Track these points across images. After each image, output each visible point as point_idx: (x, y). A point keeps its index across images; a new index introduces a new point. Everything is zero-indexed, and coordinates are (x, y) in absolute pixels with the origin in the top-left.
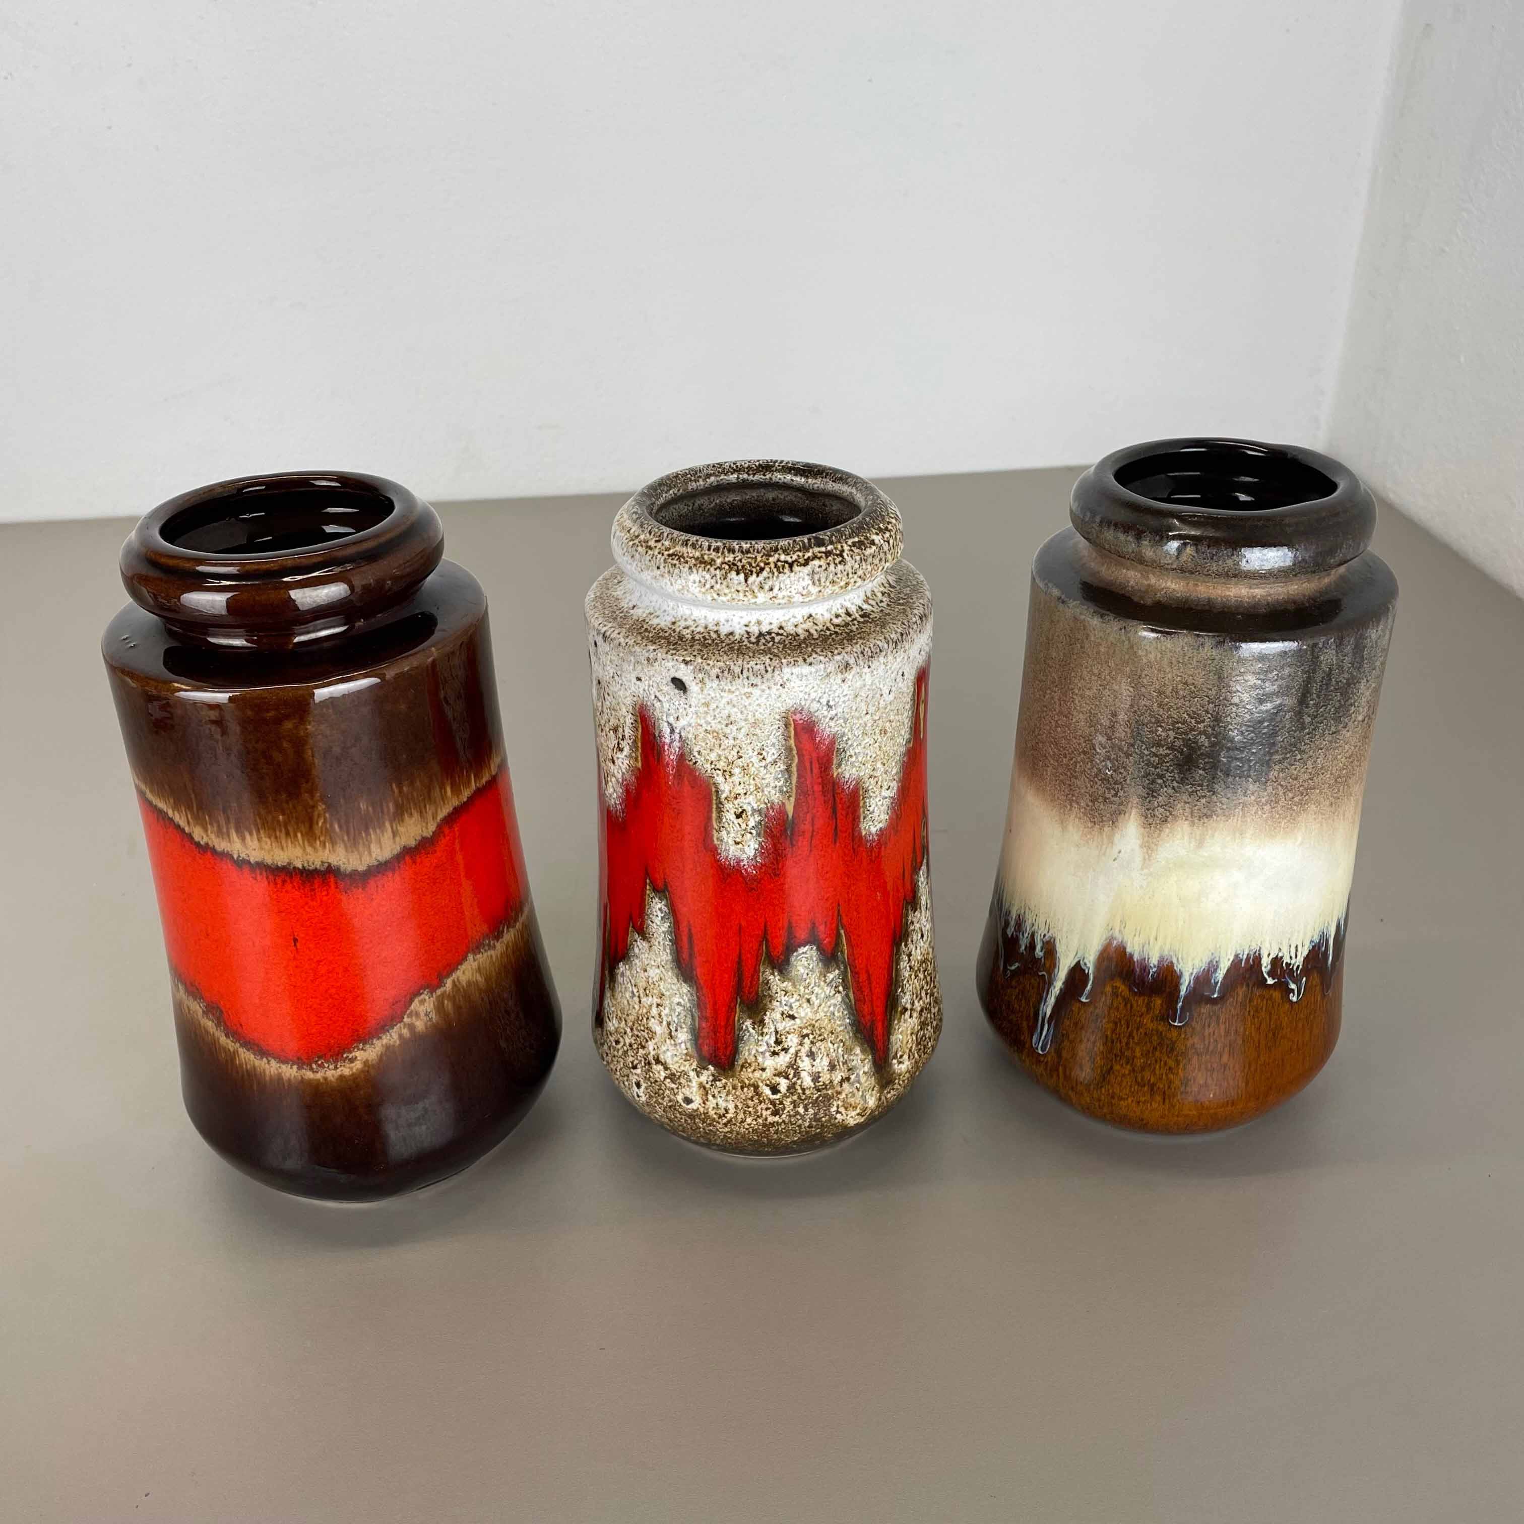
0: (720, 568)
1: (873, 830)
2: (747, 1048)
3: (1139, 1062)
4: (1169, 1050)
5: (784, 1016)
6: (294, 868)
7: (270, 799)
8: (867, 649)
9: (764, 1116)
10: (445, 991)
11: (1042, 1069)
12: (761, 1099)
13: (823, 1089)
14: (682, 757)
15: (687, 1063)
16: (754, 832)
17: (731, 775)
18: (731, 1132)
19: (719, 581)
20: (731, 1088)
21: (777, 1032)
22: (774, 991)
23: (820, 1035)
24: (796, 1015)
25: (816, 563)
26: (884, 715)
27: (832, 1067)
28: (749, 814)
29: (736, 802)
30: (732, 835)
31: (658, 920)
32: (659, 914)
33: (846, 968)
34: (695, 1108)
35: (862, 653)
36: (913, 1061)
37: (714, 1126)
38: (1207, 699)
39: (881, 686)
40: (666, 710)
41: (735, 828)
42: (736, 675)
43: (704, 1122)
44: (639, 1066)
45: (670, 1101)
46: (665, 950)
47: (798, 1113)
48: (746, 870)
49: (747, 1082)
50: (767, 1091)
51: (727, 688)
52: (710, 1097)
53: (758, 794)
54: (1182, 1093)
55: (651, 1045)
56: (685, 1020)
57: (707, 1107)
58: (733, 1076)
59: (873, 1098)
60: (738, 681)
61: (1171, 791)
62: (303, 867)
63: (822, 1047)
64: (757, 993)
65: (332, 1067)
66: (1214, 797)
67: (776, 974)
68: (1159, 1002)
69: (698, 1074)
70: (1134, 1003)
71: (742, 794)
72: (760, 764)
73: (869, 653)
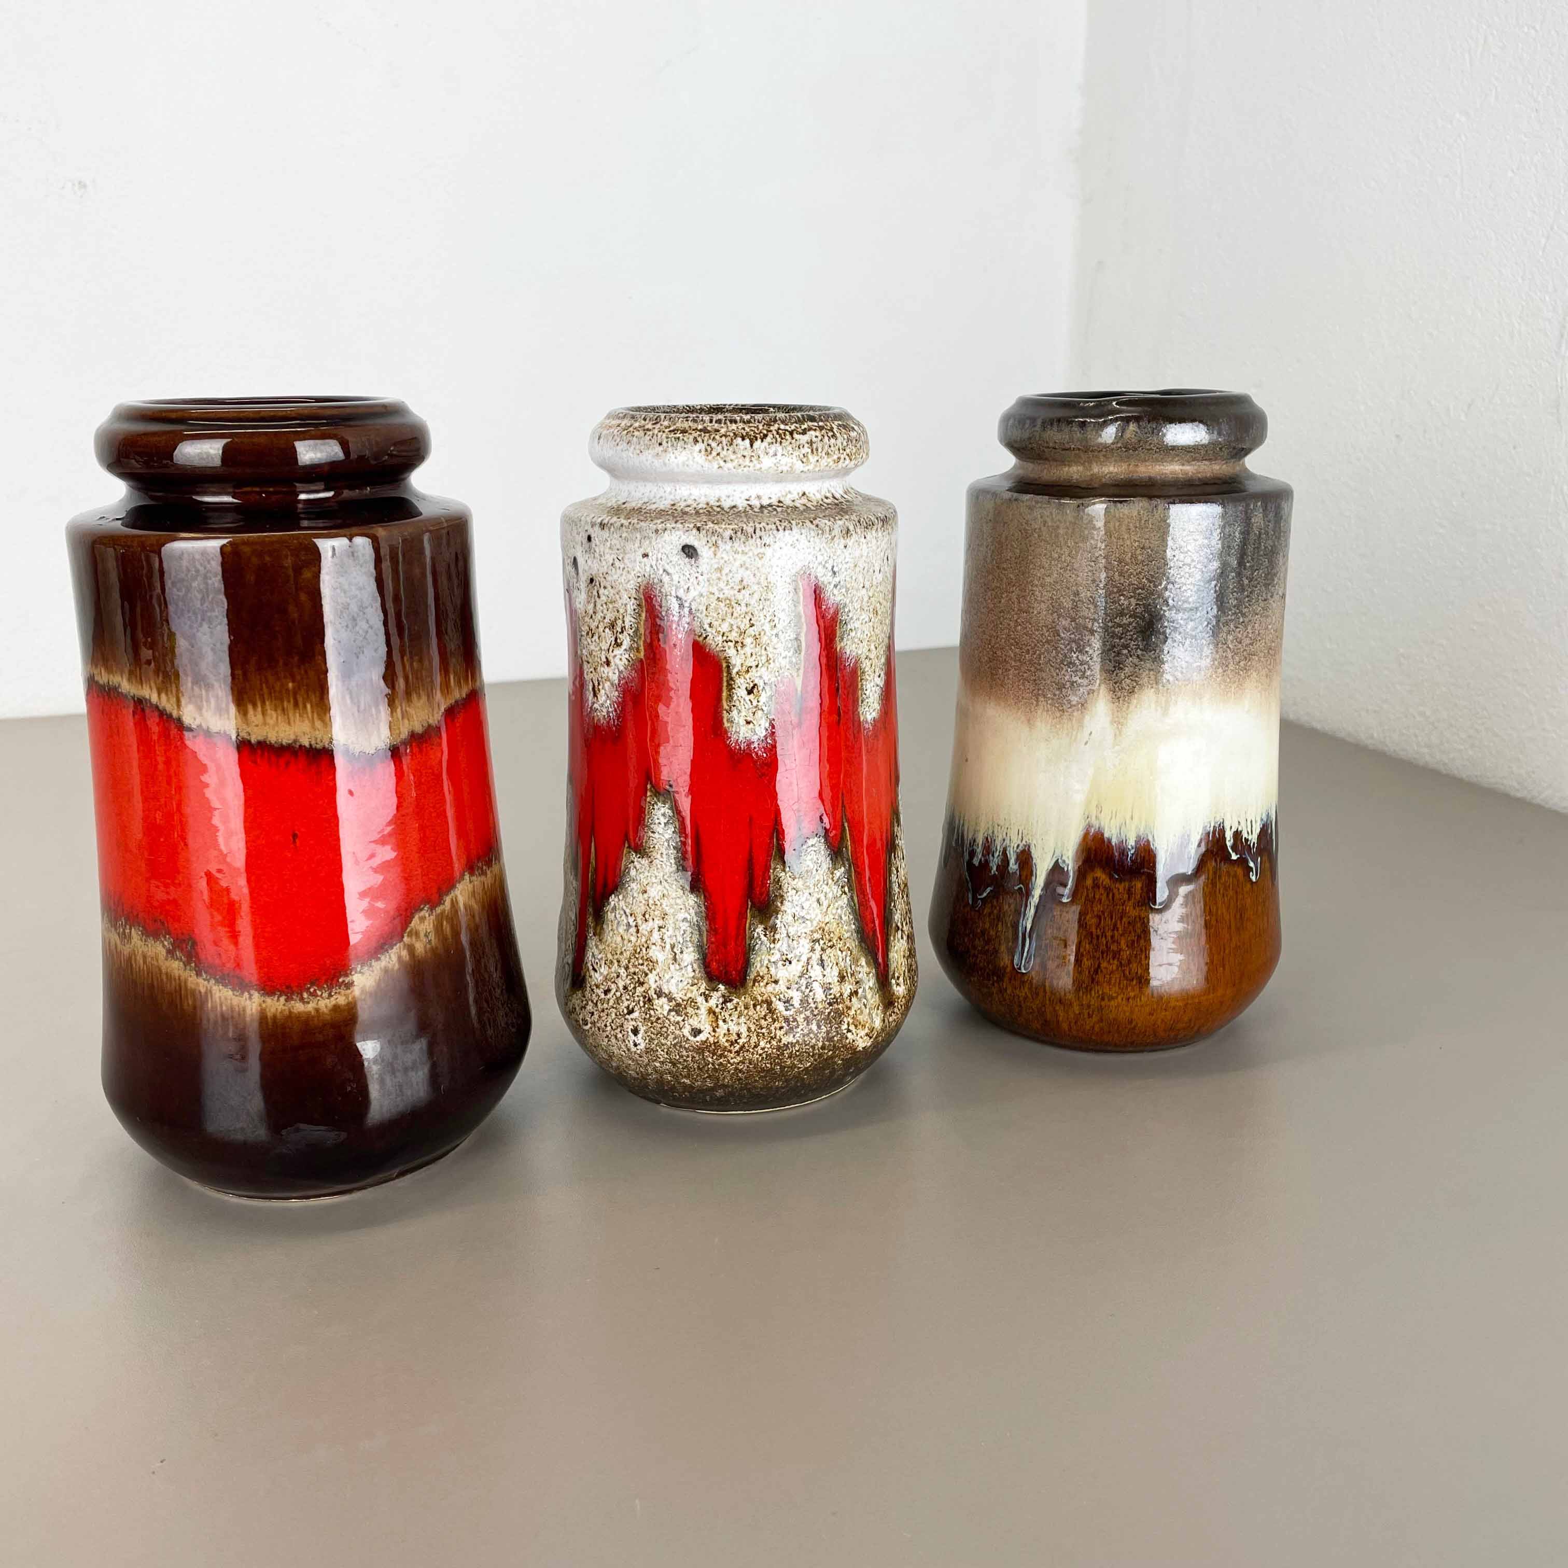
0: (726, 436)
1: (869, 718)
2: (759, 959)
3: (1126, 953)
5: (796, 918)
6: (300, 746)
7: (281, 663)
8: (862, 520)
9: (778, 1037)
10: (444, 911)
11: (1026, 990)
12: (775, 1016)
13: (834, 1003)
14: (691, 633)
15: (694, 988)
16: (765, 708)
17: (743, 645)
18: (742, 1062)
19: (726, 448)
20: (743, 1008)
21: (789, 938)
22: (785, 890)
23: (830, 941)
24: (807, 917)
25: (812, 432)
26: (876, 595)
27: (842, 978)
28: (760, 689)
29: (747, 676)
30: (743, 714)
31: (659, 829)
32: (662, 820)
33: (850, 866)
34: (704, 1039)
35: (859, 522)
36: (907, 987)
37: (725, 1057)
40: (675, 582)
41: (746, 706)
42: (750, 535)
43: (713, 1055)
44: (636, 1009)
45: (675, 1038)
46: (668, 861)
47: (811, 1031)
48: (757, 754)
49: (760, 998)
50: (780, 1007)
51: (740, 550)
52: (721, 1023)
53: (770, 666)
55: (652, 977)
56: (691, 937)
57: (717, 1035)
58: (745, 994)
59: (879, 1018)
60: (751, 541)
61: (1136, 661)
62: (311, 745)
63: (832, 955)
64: (768, 894)
65: (325, 995)
67: (787, 870)
68: (1139, 885)
69: (707, 998)
70: (1115, 891)
71: (754, 667)
72: (772, 633)
73: (865, 524)
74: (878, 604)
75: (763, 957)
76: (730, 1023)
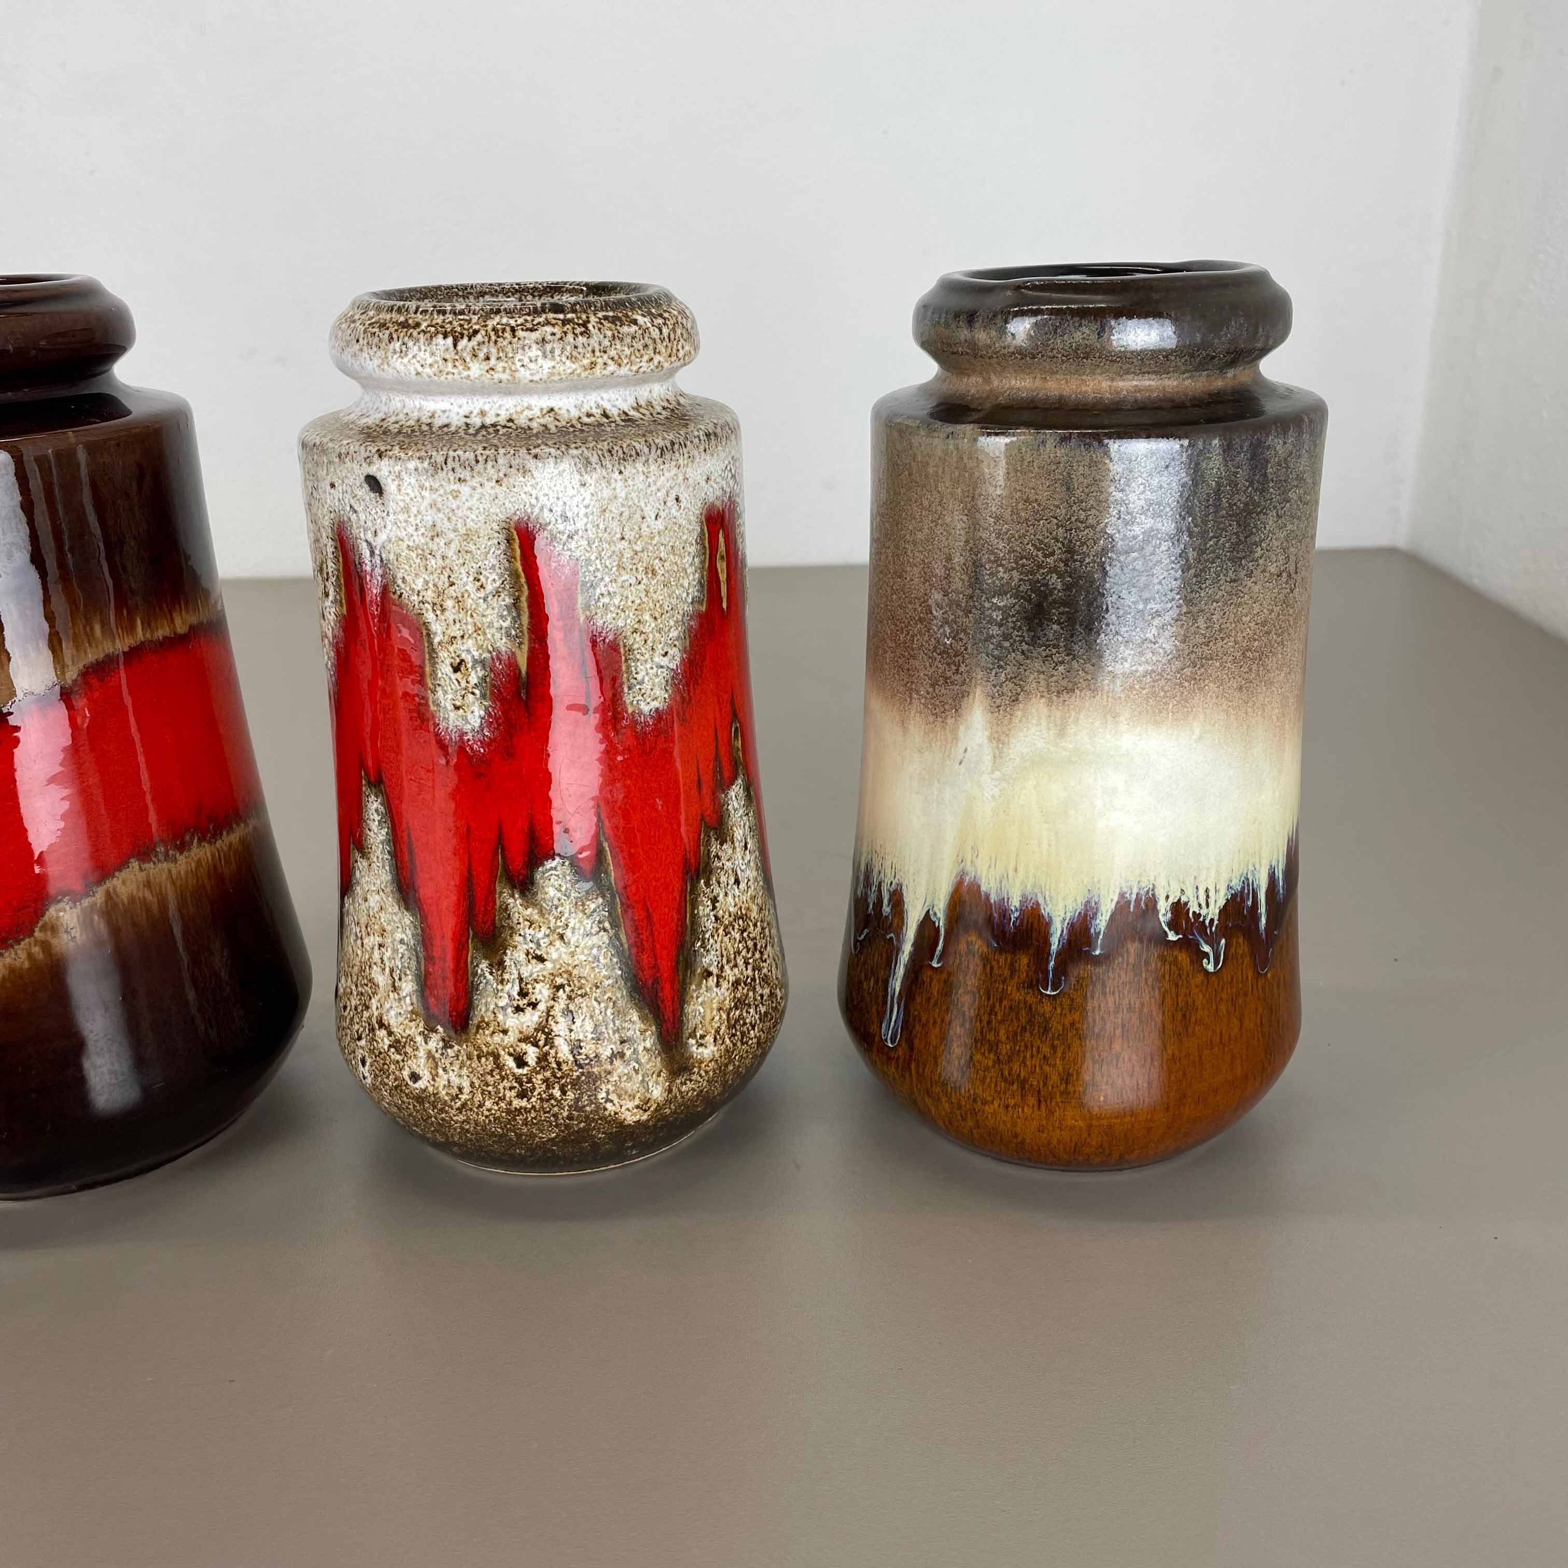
0: (425, 332)
1: (645, 708)
2: (484, 1001)
3: (1005, 1049)
4: (1042, 1030)
5: (530, 957)
8: (616, 448)
9: (507, 1099)
11: (893, 1068)
12: (503, 1073)
13: (587, 1065)
14: (385, 590)
15: (413, 1024)
16: (477, 692)
17: (443, 610)
18: (467, 1121)
19: (423, 348)
20: (465, 1057)
21: (521, 980)
22: (515, 921)
23: (580, 988)
24: (545, 957)
25: (549, 329)
26: (651, 548)
27: (599, 1035)
28: (469, 665)
29: (451, 649)
30: (450, 696)
31: (374, 826)
32: (377, 818)
33: (613, 896)
34: (423, 1087)
36: (723, 1047)
37: (447, 1112)
38: (1055, 521)
39: (642, 504)
40: (362, 523)
41: (453, 687)
42: (439, 466)
43: (434, 1107)
44: (364, 1035)
46: (384, 867)
47: (551, 1097)
48: (472, 748)
49: (485, 1049)
50: (510, 1063)
51: (427, 484)
52: (440, 1071)
53: (479, 638)
54: (1062, 1094)
55: (375, 1003)
56: (409, 963)
58: (467, 1041)
59: (660, 1088)
60: (442, 475)
61: (1020, 657)
63: (583, 1005)
64: (494, 924)
66: (1074, 663)
67: (517, 896)
68: (1025, 961)
69: (426, 1039)
70: (994, 963)
71: (459, 638)
72: (479, 595)
73: (620, 454)
74: (657, 561)
75: (489, 1000)
76: (451, 1073)
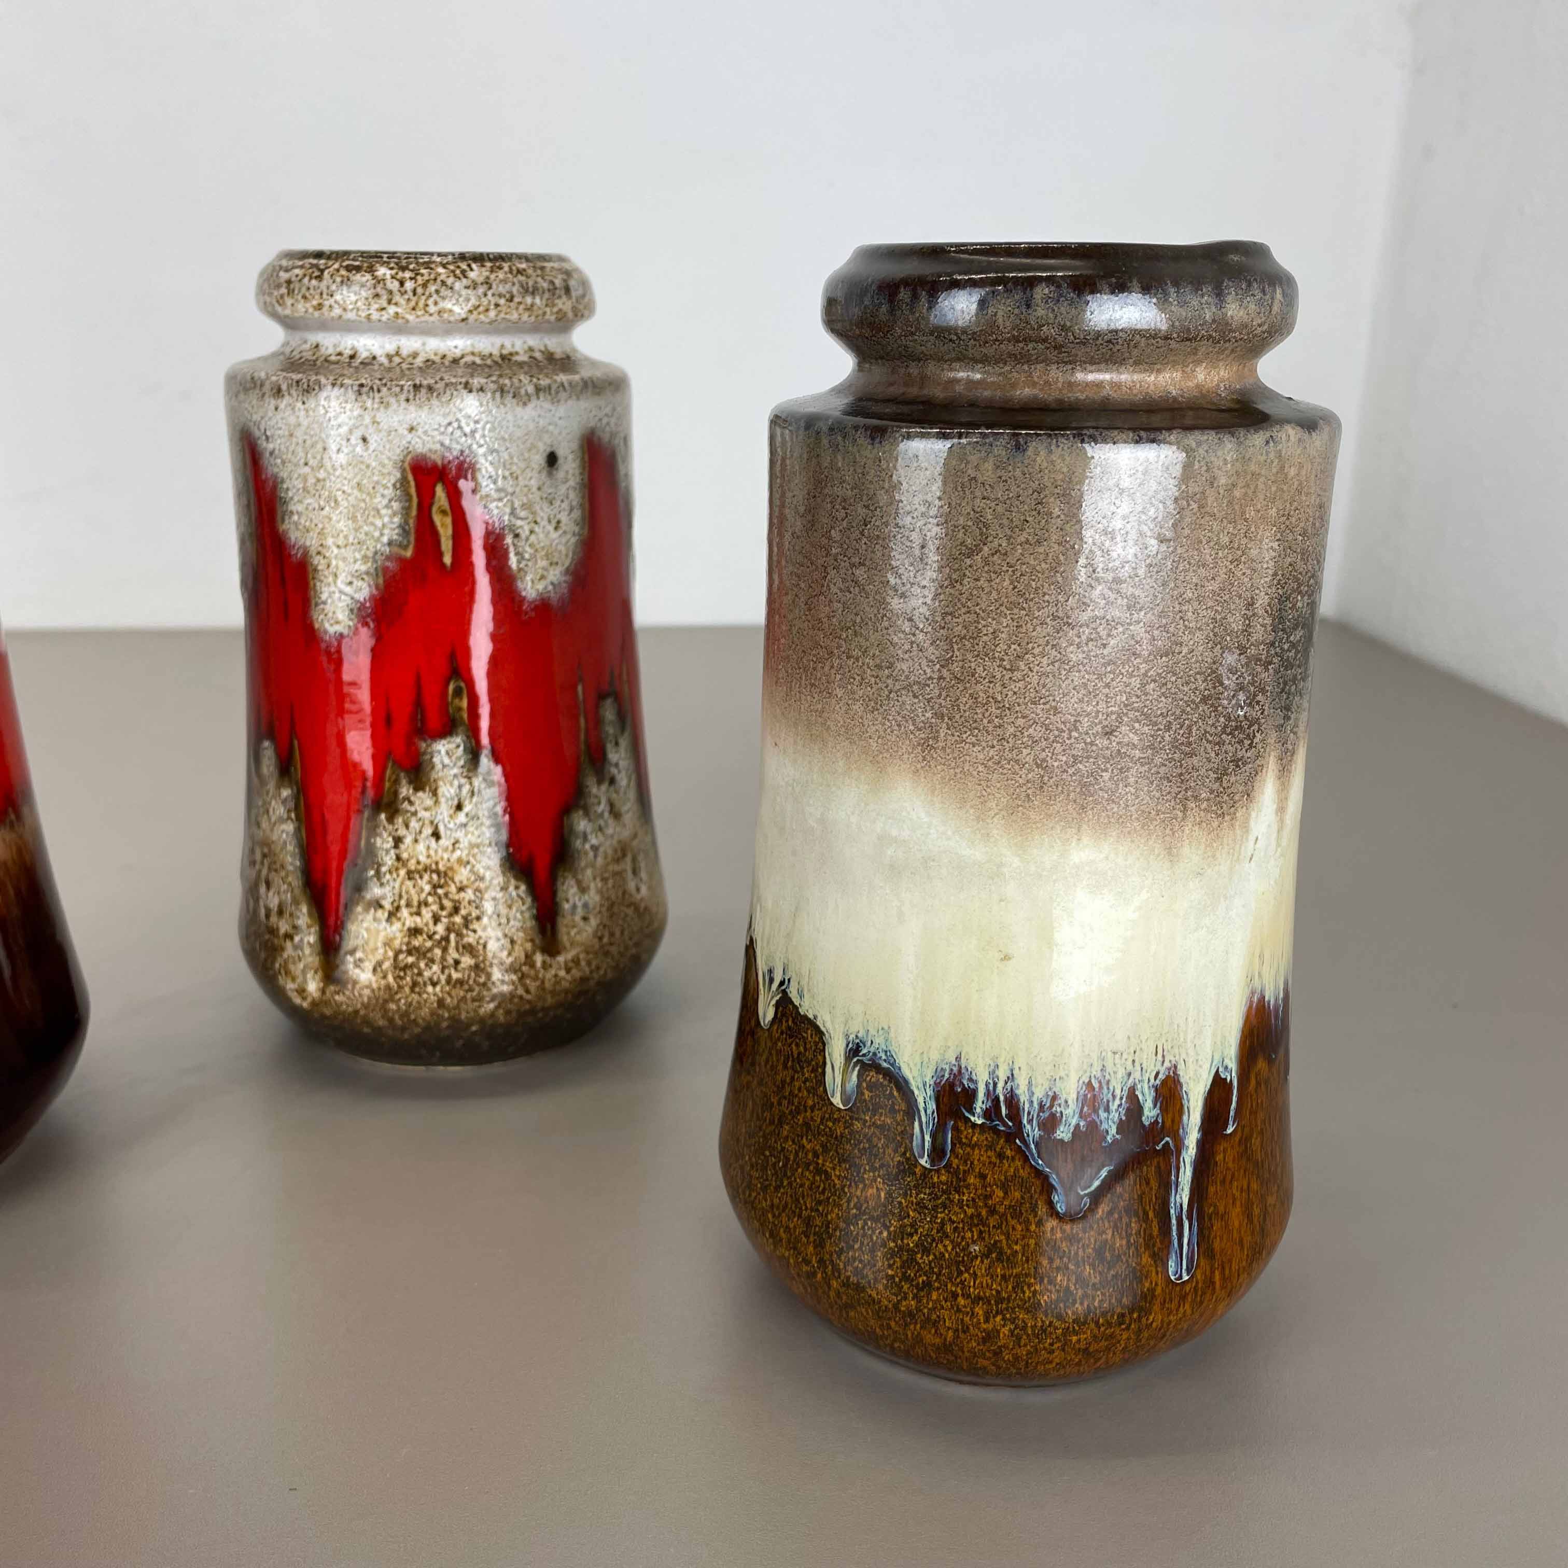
1: (330, 630)
27: (281, 911)
33: (297, 790)
59: (315, 985)
63: (276, 880)
73: (305, 386)
74: (340, 493)
